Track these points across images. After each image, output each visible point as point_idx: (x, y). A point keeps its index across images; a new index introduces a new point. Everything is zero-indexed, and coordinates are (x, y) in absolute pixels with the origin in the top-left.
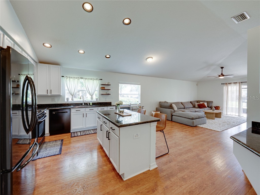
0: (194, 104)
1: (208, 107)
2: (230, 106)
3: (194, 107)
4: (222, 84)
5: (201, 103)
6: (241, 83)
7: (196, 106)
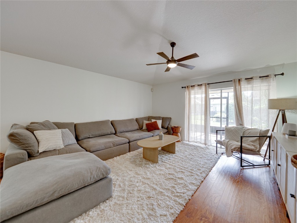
0: (141, 123)
1: (162, 127)
2: (193, 123)
3: (141, 129)
4: (182, 87)
5: (153, 121)
6: (207, 86)
7: (144, 127)
